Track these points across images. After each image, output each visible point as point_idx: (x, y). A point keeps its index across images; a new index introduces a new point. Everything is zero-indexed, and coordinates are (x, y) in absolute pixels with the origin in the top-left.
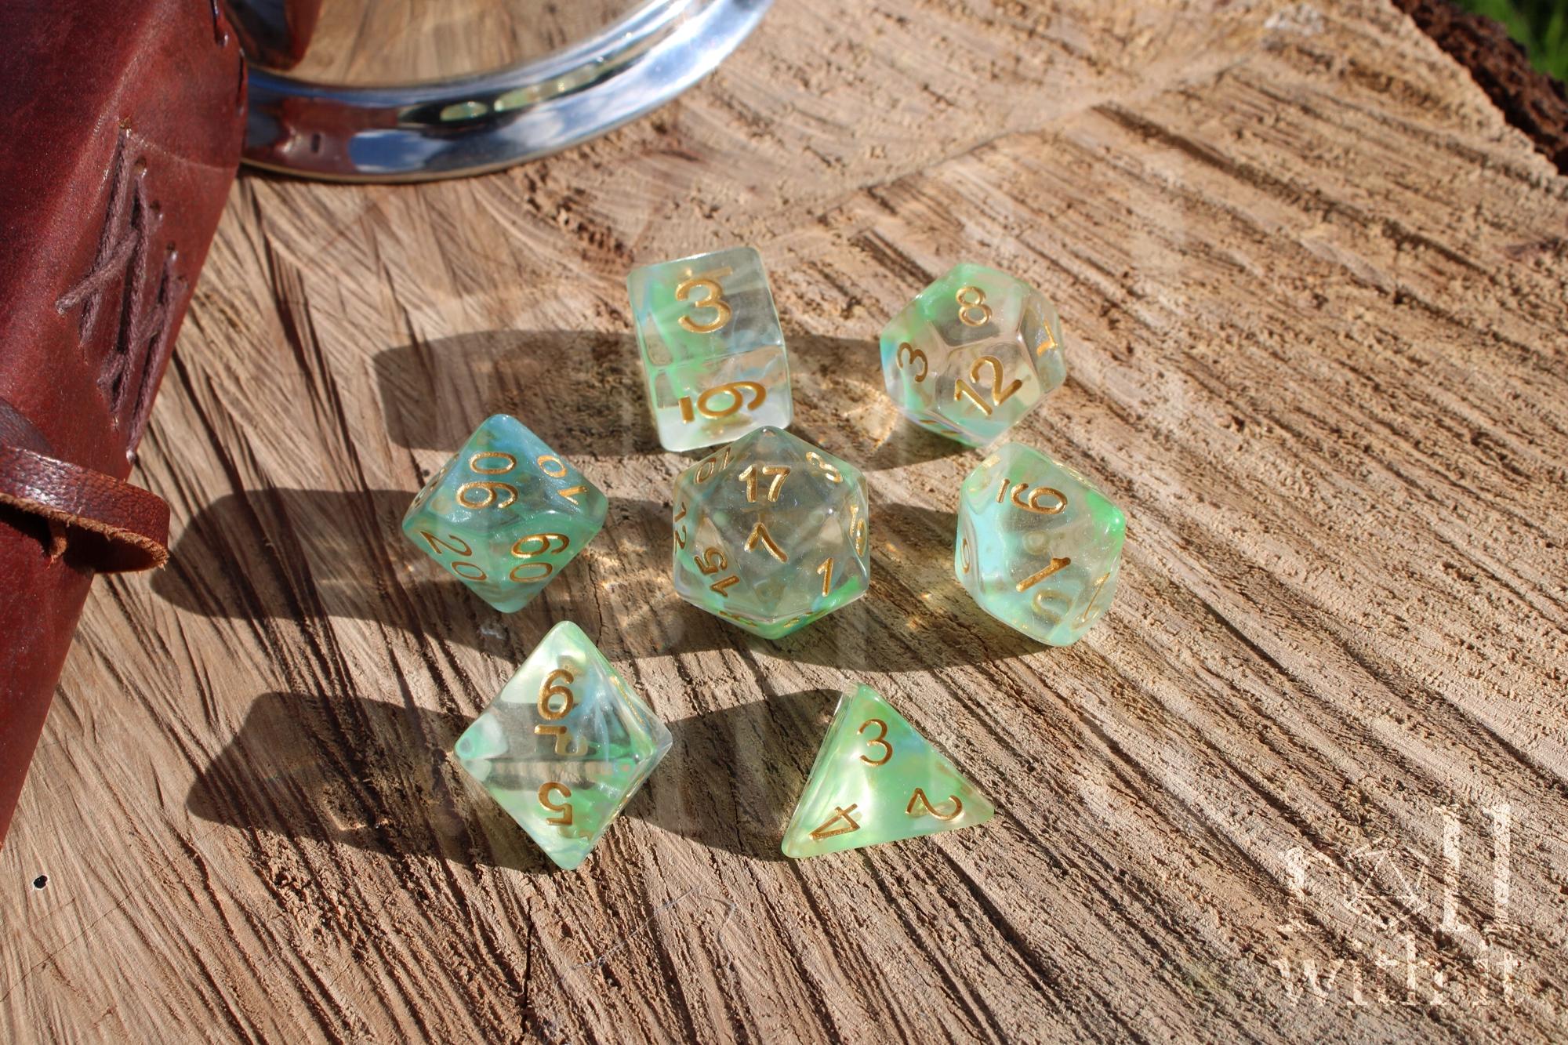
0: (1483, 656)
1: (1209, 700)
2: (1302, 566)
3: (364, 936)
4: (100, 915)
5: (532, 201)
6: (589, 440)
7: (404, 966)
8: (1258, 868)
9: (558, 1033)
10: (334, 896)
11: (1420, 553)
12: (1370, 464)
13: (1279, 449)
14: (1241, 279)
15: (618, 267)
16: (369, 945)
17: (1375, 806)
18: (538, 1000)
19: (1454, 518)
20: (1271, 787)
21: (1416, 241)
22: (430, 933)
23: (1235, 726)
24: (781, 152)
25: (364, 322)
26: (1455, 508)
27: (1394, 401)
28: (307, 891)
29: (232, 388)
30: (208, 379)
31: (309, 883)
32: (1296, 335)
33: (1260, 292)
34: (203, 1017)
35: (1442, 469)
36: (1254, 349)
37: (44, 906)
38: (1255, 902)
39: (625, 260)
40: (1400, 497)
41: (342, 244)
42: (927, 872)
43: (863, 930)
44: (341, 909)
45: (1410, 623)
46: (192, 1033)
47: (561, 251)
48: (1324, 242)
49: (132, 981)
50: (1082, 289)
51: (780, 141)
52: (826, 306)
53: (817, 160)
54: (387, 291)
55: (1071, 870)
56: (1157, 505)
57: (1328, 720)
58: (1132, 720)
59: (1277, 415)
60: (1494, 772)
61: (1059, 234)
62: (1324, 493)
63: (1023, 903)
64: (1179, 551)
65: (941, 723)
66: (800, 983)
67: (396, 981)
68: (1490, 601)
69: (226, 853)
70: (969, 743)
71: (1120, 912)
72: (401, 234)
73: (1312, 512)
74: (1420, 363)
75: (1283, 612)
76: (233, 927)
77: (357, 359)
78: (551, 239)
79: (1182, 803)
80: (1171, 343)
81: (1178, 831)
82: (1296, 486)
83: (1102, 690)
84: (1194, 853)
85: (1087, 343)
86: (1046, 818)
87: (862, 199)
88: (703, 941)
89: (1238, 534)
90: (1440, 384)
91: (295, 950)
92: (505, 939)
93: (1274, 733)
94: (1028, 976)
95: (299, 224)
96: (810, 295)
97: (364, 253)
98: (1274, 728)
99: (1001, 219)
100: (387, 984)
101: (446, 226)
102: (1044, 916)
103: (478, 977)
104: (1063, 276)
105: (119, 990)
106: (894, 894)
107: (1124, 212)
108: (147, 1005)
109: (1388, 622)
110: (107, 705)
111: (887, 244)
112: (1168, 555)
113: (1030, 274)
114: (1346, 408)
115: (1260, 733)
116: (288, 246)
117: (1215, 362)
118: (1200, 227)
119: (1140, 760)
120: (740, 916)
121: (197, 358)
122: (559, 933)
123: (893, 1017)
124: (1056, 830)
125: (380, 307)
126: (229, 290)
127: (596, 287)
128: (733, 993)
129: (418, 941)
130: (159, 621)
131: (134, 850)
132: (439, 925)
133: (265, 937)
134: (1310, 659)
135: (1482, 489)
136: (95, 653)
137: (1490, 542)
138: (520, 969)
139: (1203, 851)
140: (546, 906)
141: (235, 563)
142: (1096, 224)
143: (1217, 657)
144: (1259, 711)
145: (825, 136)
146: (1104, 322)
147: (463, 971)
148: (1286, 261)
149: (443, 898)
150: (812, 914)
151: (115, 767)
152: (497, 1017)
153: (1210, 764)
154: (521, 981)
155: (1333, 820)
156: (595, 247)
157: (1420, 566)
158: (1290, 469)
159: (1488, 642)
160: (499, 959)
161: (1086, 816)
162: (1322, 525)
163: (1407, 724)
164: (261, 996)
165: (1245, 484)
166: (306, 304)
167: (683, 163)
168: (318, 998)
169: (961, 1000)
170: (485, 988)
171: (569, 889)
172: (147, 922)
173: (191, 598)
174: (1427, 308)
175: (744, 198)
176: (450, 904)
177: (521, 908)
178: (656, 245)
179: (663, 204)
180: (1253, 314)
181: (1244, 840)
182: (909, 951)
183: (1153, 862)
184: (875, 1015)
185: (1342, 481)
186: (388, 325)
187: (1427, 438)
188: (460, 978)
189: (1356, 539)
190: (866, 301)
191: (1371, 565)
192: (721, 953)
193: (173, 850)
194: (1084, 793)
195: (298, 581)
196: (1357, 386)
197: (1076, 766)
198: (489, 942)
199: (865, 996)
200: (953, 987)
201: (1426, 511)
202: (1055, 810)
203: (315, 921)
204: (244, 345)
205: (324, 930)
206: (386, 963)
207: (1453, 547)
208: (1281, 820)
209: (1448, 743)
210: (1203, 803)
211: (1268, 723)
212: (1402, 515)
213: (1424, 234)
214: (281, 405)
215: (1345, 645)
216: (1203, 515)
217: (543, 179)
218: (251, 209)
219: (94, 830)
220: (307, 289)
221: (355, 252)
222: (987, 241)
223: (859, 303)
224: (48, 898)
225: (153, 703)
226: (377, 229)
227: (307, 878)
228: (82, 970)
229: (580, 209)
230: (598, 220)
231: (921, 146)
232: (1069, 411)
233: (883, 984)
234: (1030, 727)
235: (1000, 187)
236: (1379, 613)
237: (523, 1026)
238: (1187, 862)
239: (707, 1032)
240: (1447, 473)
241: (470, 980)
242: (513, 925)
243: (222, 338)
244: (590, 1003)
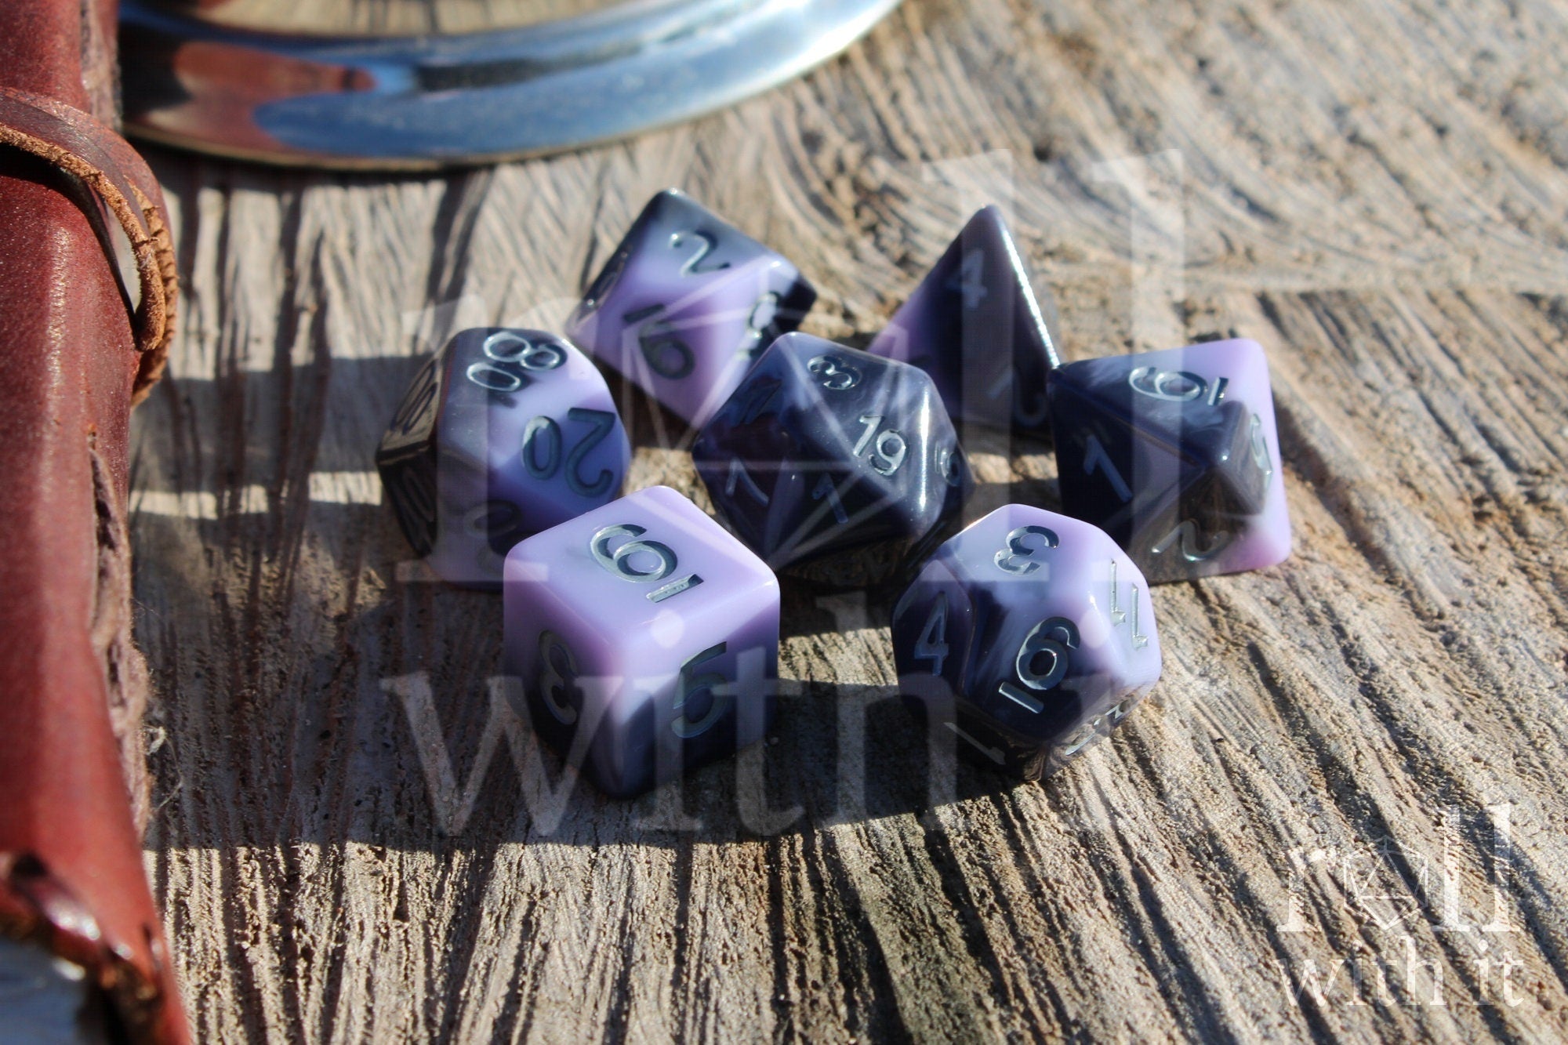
5: (828, 182)
25: (541, 236)
47: (830, 241)
54: (590, 216)
58: (1199, 892)
61: (1478, 404)
64: (1386, 756)
70: (981, 849)
77: (508, 269)
78: (824, 226)
80: (1543, 557)
85: (1427, 521)
86: (1020, 944)
88: (529, 914)
89: (1477, 764)
101: (705, 173)
161: (1071, 957)
165: (1530, 722)
182: (765, 1005)
183: (1120, 1026)
186: (566, 247)
199: (682, 1026)
202: (1038, 941)
204: (387, 222)
210: (1225, 996)
216: (1445, 731)
222: (1376, 385)
232: (1351, 582)
233: (710, 1022)
234: (1068, 857)
235: (1437, 336)
244: (361, 924)
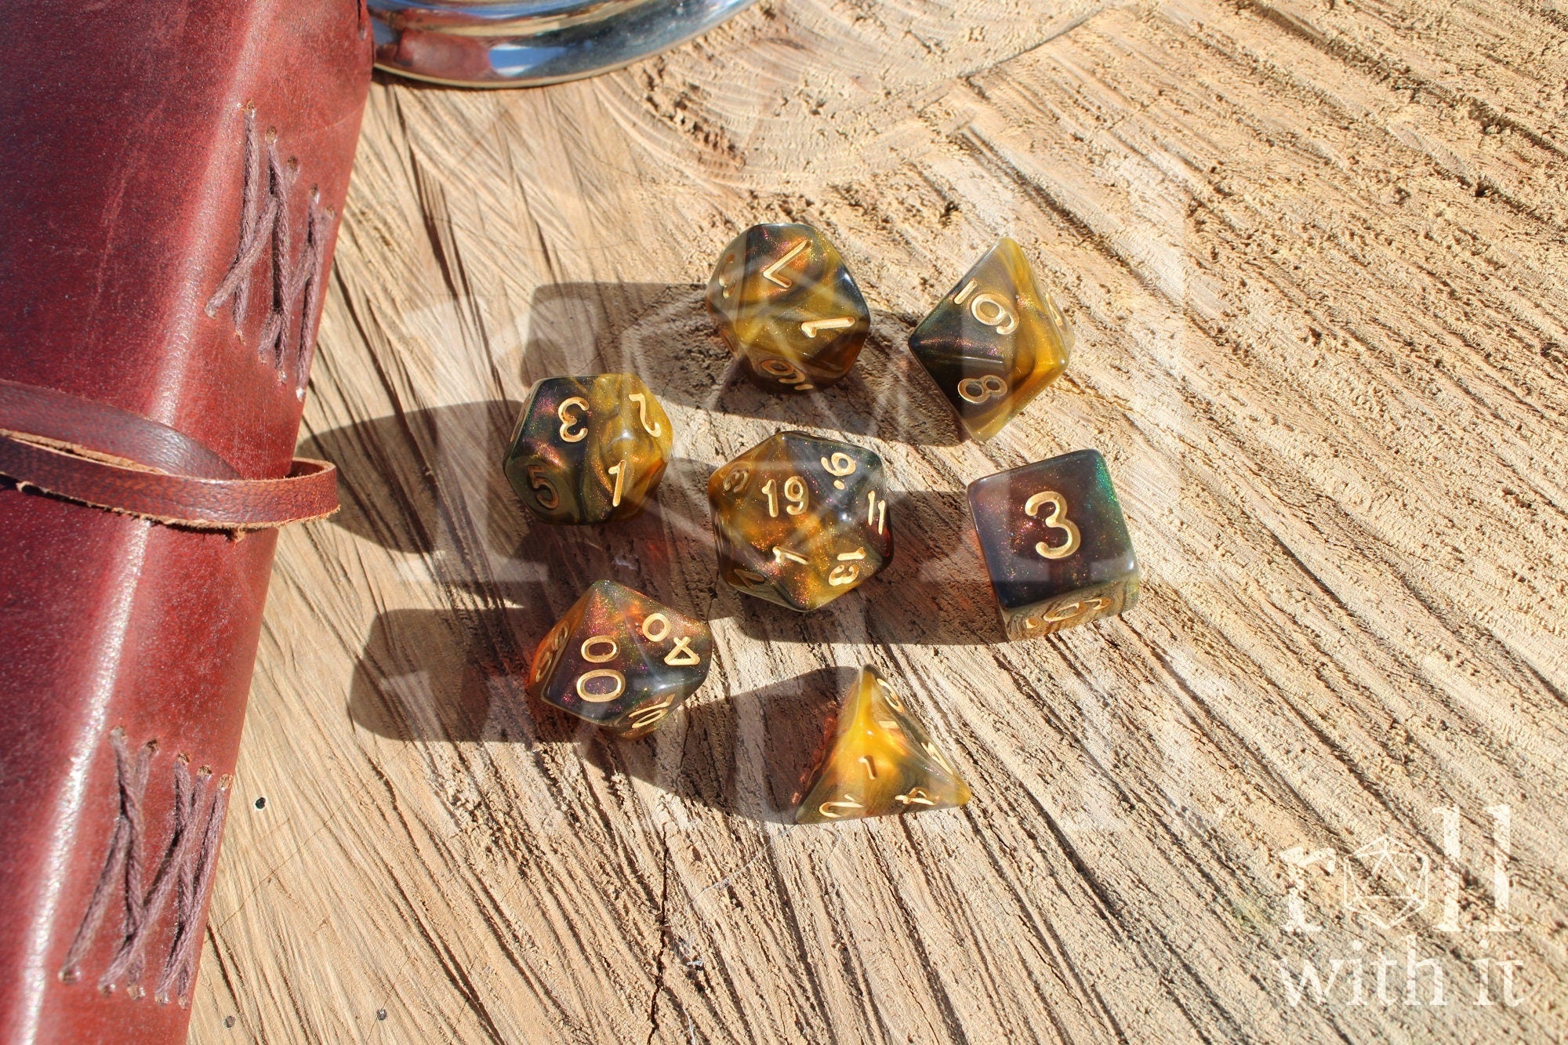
0: (1533, 588)
1: (1272, 635)
2: (1367, 493)
3: (527, 856)
4: (311, 834)
5: (650, 99)
6: (707, 362)
7: (562, 884)
8: (1307, 806)
9: (691, 950)
10: (500, 817)
11: (1481, 479)
12: (1441, 381)
13: (1353, 364)
14: (1326, 172)
15: (731, 171)
16: (532, 863)
17: (1418, 746)
18: (674, 920)
19: (1518, 440)
20: (1323, 725)
21: (1503, 124)
22: (582, 853)
23: (1294, 663)
24: (884, 38)
25: (501, 240)
26: (1520, 428)
27: (1468, 309)
28: (478, 813)
29: (390, 311)
30: (368, 301)
31: (479, 804)
32: (1377, 236)
33: (1344, 188)
34: (400, 926)
35: (1510, 385)
36: (1334, 252)
37: (266, 825)
38: (1303, 838)
39: (737, 163)
40: (1467, 416)
41: (480, 156)
42: (1010, 804)
43: (952, 860)
44: (507, 831)
45: (1466, 555)
46: (392, 942)
47: (678, 155)
48: (1410, 128)
49: (341, 895)
50: (1171, 186)
51: (882, 25)
52: (925, 212)
53: (918, 45)
54: (522, 205)
55: (1139, 805)
56: (1233, 428)
57: (1382, 657)
58: (1201, 655)
59: (1352, 327)
60: (1533, 710)
61: (1149, 125)
62: (1393, 413)
63: (1093, 837)
64: (1251, 477)
65: (1026, 657)
66: (897, 909)
67: (556, 898)
68: (1545, 530)
69: (409, 776)
70: (1051, 677)
71: (1180, 846)
72: (532, 143)
73: (1381, 434)
74: (1498, 266)
75: (1347, 542)
76: (419, 846)
77: (497, 280)
78: (669, 142)
79: (1241, 741)
80: (1254, 246)
81: (1236, 766)
82: (1368, 406)
83: (1174, 624)
84: (1249, 789)
85: (1173, 249)
86: (1117, 754)
87: (961, 89)
88: (813, 868)
89: (1308, 459)
90: (1515, 289)
91: (470, 866)
92: (646, 863)
93: (1330, 672)
94: (1095, 906)
95: (440, 134)
96: (910, 201)
97: (499, 164)
98: (1331, 665)
99: (1094, 109)
100: (548, 899)
101: (572, 131)
102: (1112, 850)
103: (623, 894)
104: (1153, 172)
105: (331, 903)
106: (980, 826)
107: (1214, 98)
108: (354, 916)
109: (1445, 554)
110: (303, 634)
111: (984, 142)
112: (1241, 482)
113: (1121, 171)
114: (1420, 318)
115: (1317, 670)
116: (431, 159)
117: (1296, 268)
118: (1289, 113)
119: (1205, 698)
120: (844, 845)
121: (356, 279)
122: (690, 855)
123: (977, 943)
124: (1127, 765)
125: (516, 223)
126: (382, 205)
127: (711, 195)
128: (838, 918)
129: (572, 861)
130: (341, 549)
131: (333, 773)
132: (589, 846)
133: (446, 855)
134: (1369, 594)
135: (1547, 407)
136: (290, 582)
137: (1550, 465)
138: (658, 891)
139: (1258, 787)
140: (679, 832)
141: (401, 490)
142: (1186, 112)
143: (1282, 590)
144: (1318, 648)
145: (925, 18)
146: (1191, 222)
147: (611, 889)
148: (1370, 149)
149: (592, 821)
150: (908, 844)
151: (313, 694)
152: (640, 934)
153: (1270, 701)
154: (659, 900)
155: (1379, 759)
156: (709, 149)
157: (1479, 492)
158: (1362, 387)
159: (1539, 575)
160: (640, 880)
161: (1153, 752)
162: (1389, 448)
163: (1456, 661)
164: (446, 909)
165: (1318, 403)
166: (449, 222)
167: (790, 50)
168: (492, 912)
169: (1035, 928)
170: (630, 905)
171: (698, 814)
172: (348, 840)
173: (367, 525)
174: (1508, 201)
175: (849, 89)
176: (598, 827)
177: (658, 833)
178: (765, 146)
179: (773, 99)
180: (1337, 212)
181: (1295, 780)
182: (992, 881)
183: (1212, 799)
184: (961, 941)
185: (1412, 399)
186: (522, 242)
187: (1498, 350)
188: (608, 896)
189: (1421, 464)
190: (962, 207)
191: (1433, 491)
192: (828, 881)
193: (366, 771)
194: (1152, 730)
195: (455, 509)
196: (1433, 292)
197: (1146, 702)
198: (631, 863)
199: (953, 922)
200: (1029, 916)
201: (1490, 432)
202: (1125, 746)
203: (487, 840)
204: (397, 264)
205: (494, 849)
206: (546, 880)
207: (1514, 471)
208: (1331, 758)
209: (1492, 680)
210: (1261, 742)
211: (1325, 659)
212: (1467, 436)
213: (1511, 116)
214: (433, 328)
215: (1403, 577)
216: (1274, 438)
217: (660, 73)
218: (397, 118)
219: (300, 756)
220: (449, 205)
221: (490, 162)
222: (1079, 135)
223: (956, 208)
224: (267, 818)
225: (341, 631)
226: (510, 138)
227: (477, 800)
228: (300, 884)
229: (695, 107)
230: (712, 119)
231: (1018, 26)
232: (1154, 326)
233: (968, 913)
234: (1106, 661)
235: (1094, 73)
236: (1437, 544)
237: (662, 941)
238: (1243, 799)
239: (816, 953)
240: (1514, 389)
241: (617, 898)
242: (652, 849)
243: (377, 256)
244: (717, 923)
